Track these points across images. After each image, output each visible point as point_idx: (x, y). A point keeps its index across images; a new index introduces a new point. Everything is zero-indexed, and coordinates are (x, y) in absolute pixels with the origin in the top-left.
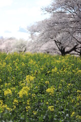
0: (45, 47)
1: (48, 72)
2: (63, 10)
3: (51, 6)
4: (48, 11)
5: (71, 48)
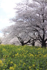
0: (12, 41)
1: (13, 56)
2: (22, 20)
3: (15, 18)
4: (14, 21)
5: (27, 41)
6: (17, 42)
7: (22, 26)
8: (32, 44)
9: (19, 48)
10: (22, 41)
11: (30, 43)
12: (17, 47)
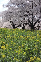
0: (5, 25)
1: (6, 38)
3: (8, 4)
4: (6, 7)
5: (18, 25)
6: (10, 26)
7: (13, 12)
8: (22, 27)
9: (11, 31)
10: (14, 25)
11: (20, 26)
12: (9, 30)
